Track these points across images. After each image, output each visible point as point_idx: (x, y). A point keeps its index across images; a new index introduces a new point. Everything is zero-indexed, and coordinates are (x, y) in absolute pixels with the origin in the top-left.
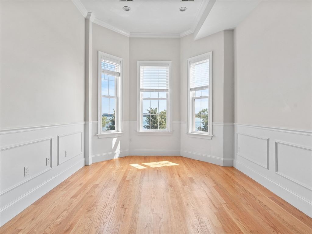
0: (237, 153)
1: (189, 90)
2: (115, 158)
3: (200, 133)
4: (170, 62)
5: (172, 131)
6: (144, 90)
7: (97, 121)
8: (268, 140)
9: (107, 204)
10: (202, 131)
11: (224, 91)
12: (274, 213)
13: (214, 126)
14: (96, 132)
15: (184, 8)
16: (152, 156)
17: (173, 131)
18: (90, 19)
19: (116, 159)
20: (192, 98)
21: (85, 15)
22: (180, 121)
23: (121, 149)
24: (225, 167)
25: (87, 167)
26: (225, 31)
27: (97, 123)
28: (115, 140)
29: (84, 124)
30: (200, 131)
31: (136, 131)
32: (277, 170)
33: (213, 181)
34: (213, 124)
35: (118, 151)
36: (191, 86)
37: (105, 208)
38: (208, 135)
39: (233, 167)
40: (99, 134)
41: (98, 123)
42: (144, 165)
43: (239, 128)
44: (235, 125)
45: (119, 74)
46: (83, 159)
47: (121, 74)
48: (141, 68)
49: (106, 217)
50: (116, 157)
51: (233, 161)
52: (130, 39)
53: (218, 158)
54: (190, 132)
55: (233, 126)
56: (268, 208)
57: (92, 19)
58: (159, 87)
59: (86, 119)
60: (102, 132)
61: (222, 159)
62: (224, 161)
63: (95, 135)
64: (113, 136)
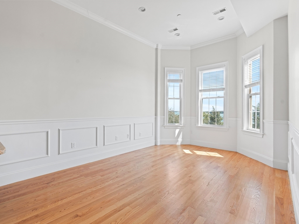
1: (244, 87)
3: (254, 130)
4: (226, 62)
6: (202, 91)
7: (164, 116)
13: (264, 124)
14: (163, 124)
17: (229, 127)
18: (158, 48)
19: (178, 145)
21: (155, 47)
22: (237, 118)
23: (182, 138)
25: (156, 146)
28: (177, 131)
29: (155, 118)
30: (255, 128)
31: (196, 125)
34: (264, 122)
35: (180, 140)
36: (245, 83)
38: (259, 133)
40: (165, 125)
41: (164, 117)
44: (289, 123)
45: (182, 80)
46: (154, 141)
47: (183, 81)
48: (200, 72)
50: (179, 143)
52: (191, 50)
54: (245, 129)
57: (160, 48)
58: (217, 87)
59: (156, 115)
60: (168, 124)
61: (272, 159)
62: (273, 161)
63: (163, 126)
64: (176, 127)
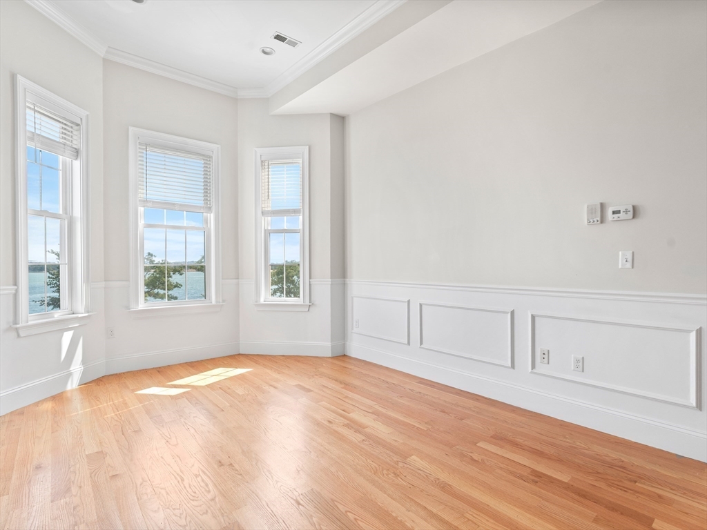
0: (352, 329)
1: (259, 213)
2: (69, 387)
3: (283, 300)
4: (217, 146)
5: (221, 301)
7: (16, 284)
8: (409, 301)
9: (178, 474)
10: (287, 296)
11: (331, 223)
12: (433, 397)
13: (312, 286)
14: (11, 319)
15: (268, 49)
16: (175, 365)
17: (224, 301)
20: (265, 230)
23: (84, 362)
24: (333, 358)
26: (334, 116)
27: (14, 292)
28: (67, 337)
31: (128, 307)
32: (421, 343)
33: (336, 380)
34: (312, 283)
35: (77, 368)
36: (263, 206)
37: (183, 480)
38: (301, 303)
39: (344, 356)
40: (20, 325)
41: (17, 291)
42: (175, 386)
43: (357, 286)
44: (348, 282)
45: (76, 152)
47: (83, 154)
49: (206, 491)
50: (73, 384)
51: (344, 346)
52: (105, 61)
53: (322, 345)
54: (262, 300)
55: (344, 284)
56: (424, 394)
60: (29, 318)
61: (329, 344)
62: (332, 347)
63: (9, 329)
64: (62, 326)
